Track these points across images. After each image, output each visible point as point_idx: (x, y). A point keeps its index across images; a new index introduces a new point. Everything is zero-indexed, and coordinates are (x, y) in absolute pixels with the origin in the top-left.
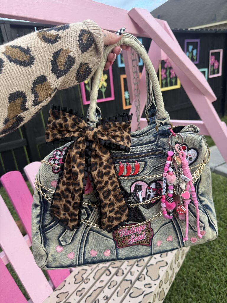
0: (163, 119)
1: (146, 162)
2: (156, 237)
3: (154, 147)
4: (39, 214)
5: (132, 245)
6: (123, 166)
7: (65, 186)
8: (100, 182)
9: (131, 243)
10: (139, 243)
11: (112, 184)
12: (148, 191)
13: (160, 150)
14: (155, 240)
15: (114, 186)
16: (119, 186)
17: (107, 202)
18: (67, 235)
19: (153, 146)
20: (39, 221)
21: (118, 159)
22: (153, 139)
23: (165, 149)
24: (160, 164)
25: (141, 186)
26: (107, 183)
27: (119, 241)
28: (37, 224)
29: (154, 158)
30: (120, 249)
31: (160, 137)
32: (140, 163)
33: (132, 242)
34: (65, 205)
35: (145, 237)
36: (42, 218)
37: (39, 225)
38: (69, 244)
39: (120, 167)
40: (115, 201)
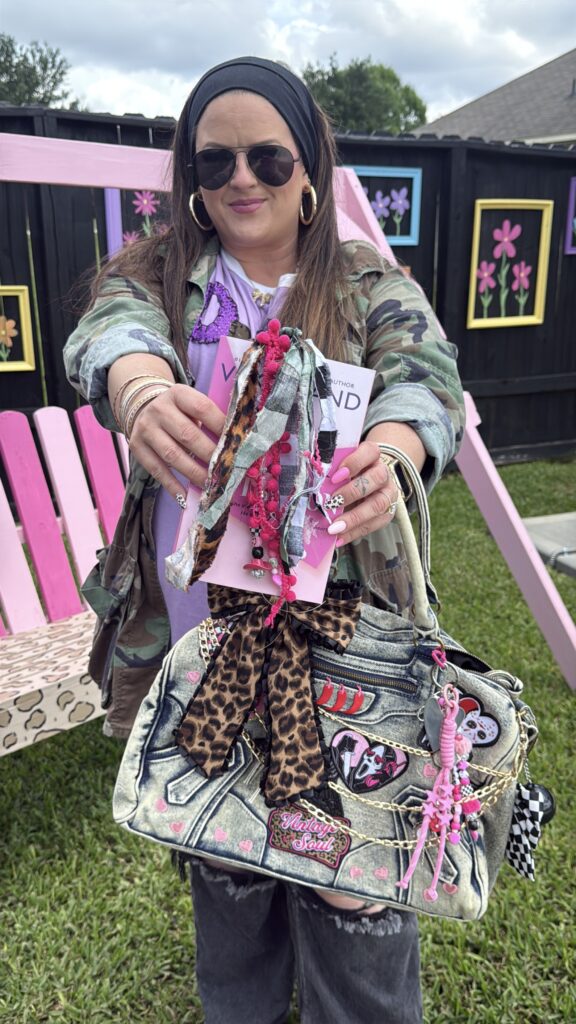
0: (424, 628)
1: (378, 697)
2: (353, 857)
3: (403, 672)
4: (150, 723)
5: (299, 854)
6: (332, 688)
7: (217, 692)
8: (279, 699)
9: (298, 849)
10: (315, 856)
11: (301, 706)
12: (365, 757)
13: (412, 683)
14: (348, 862)
15: (304, 711)
17: (286, 740)
18: (184, 783)
19: (399, 670)
20: (146, 737)
21: (327, 672)
22: (406, 656)
23: (423, 685)
24: (406, 711)
25: (356, 742)
26: (290, 702)
27: (278, 834)
28: (140, 740)
29: (397, 694)
30: (273, 850)
31: (419, 657)
32: (367, 693)
33: (301, 846)
34: (206, 727)
35: (331, 848)
36: (152, 732)
37: (142, 743)
38: (181, 805)
39: (325, 688)
40: (301, 744)
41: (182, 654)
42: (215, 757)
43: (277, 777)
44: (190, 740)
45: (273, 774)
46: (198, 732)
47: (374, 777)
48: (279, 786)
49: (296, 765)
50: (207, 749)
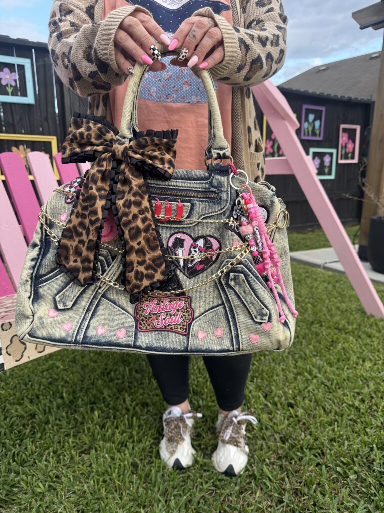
0: (221, 149)
1: (193, 205)
2: (197, 323)
3: (207, 186)
4: (36, 256)
5: (160, 330)
6: (161, 205)
7: (80, 220)
8: (127, 215)
9: (159, 327)
10: (172, 328)
11: (144, 220)
12: (192, 250)
13: (215, 192)
14: (195, 327)
15: (146, 224)
16: (154, 227)
17: (134, 244)
18: (67, 293)
19: (205, 185)
20: (34, 267)
21: (155, 194)
22: (206, 175)
23: (222, 192)
24: (214, 212)
25: (184, 240)
26: (135, 217)
27: (143, 320)
28: (30, 269)
29: (206, 201)
30: (141, 333)
31: (216, 174)
32: (185, 204)
35: (181, 321)
36: (38, 264)
37: (32, 271)
38: (68, 309)
39: (156, 205)
40: (147, 249)
41: (54, 204)
42: (86, 269)
43: (132, 274)
44: (67, 258)
45: (129, 272)
46: (72, 252)
47: (201, 262)
48: (135, 281)
49: (145, 265)
50: (79, 264)
